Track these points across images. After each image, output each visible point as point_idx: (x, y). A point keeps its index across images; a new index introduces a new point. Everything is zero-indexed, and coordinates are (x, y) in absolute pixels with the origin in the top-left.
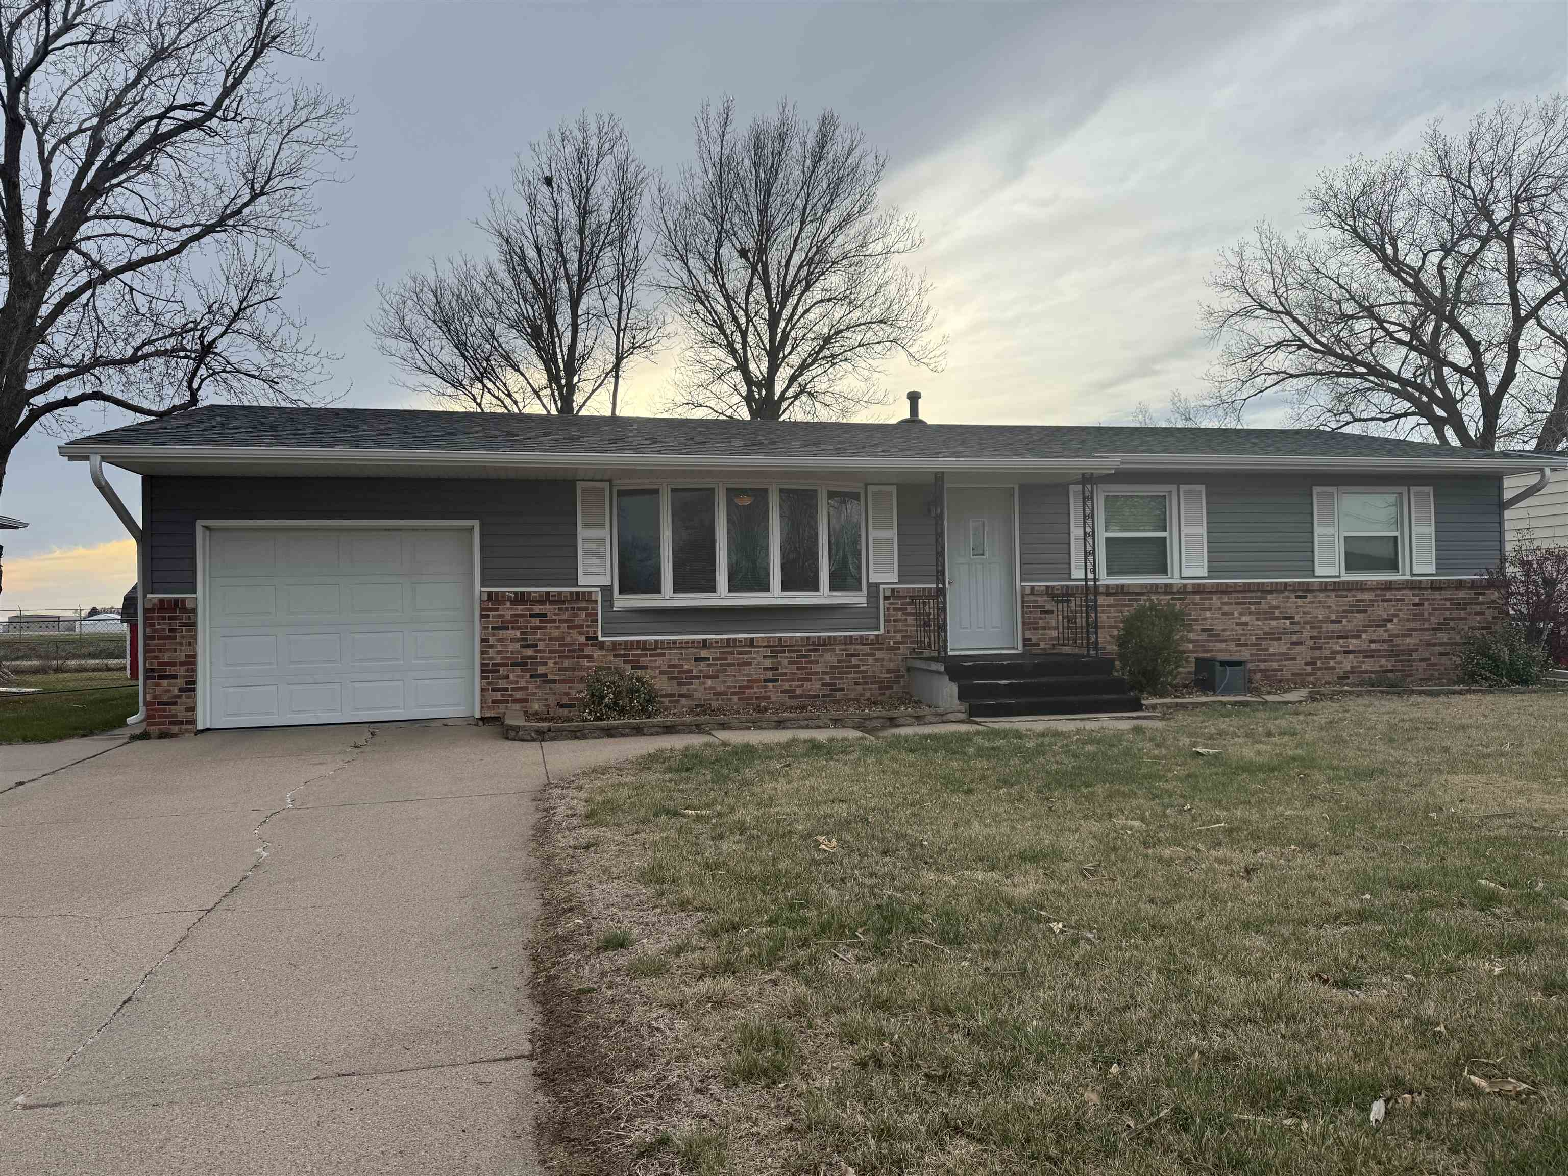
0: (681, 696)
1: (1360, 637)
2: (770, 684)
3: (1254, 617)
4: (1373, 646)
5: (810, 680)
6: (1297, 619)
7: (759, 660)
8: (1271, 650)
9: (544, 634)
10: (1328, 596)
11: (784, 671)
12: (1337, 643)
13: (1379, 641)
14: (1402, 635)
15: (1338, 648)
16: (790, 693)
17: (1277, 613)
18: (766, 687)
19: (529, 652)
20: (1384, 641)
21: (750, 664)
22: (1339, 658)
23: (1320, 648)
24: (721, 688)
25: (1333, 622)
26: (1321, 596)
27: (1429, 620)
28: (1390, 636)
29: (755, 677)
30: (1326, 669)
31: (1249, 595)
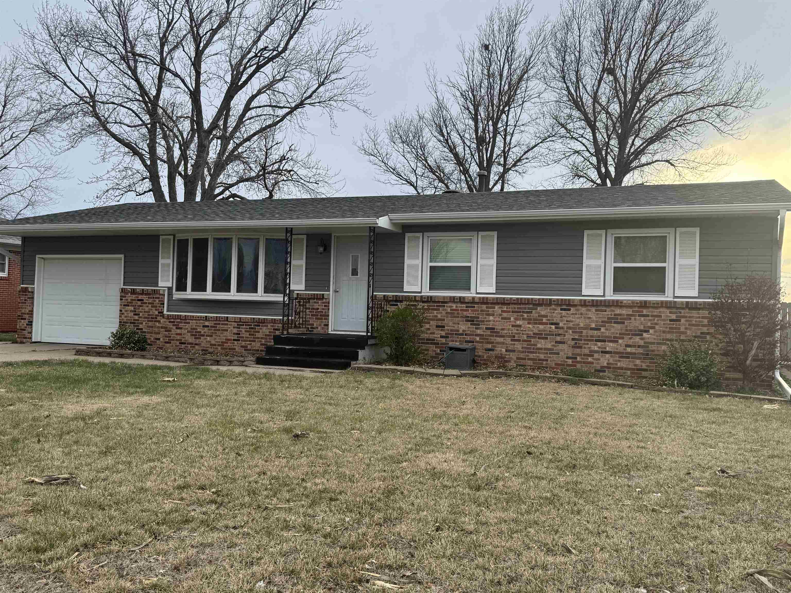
0: (196, 344)
1: (617, 342)
2: (236, 342)
3: (526, 322)
4: (629, 350)
5: (254, 341)
6: (561, 325)
7: (232, 329)
8: (539, 346)
9: (142, 309)
10: (590, 310)
11: (243, 335)
12: (596, 345)
13: (634, 346)
14: (658, 343)
15: (596, 349)
16: (245, 347)
17: (544, 320)
18: (234, 343)
19: (136, 317)
20: (639, 347)
21: (227, 330)
22: (596, 356)
23: (580, 347)
24: (213, 342)
25: (592, 329)
26: (583, 310)
27: (685, 333)
28: (645, 343)
29: (229, 338)
30: (584, 363)
31: (522, 306)
